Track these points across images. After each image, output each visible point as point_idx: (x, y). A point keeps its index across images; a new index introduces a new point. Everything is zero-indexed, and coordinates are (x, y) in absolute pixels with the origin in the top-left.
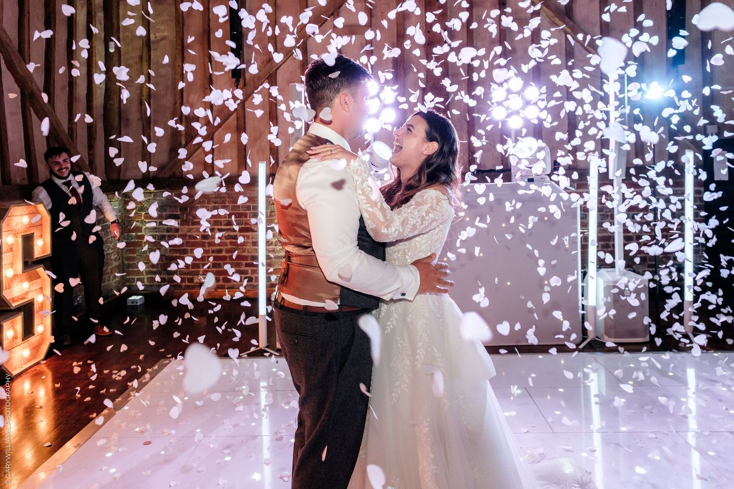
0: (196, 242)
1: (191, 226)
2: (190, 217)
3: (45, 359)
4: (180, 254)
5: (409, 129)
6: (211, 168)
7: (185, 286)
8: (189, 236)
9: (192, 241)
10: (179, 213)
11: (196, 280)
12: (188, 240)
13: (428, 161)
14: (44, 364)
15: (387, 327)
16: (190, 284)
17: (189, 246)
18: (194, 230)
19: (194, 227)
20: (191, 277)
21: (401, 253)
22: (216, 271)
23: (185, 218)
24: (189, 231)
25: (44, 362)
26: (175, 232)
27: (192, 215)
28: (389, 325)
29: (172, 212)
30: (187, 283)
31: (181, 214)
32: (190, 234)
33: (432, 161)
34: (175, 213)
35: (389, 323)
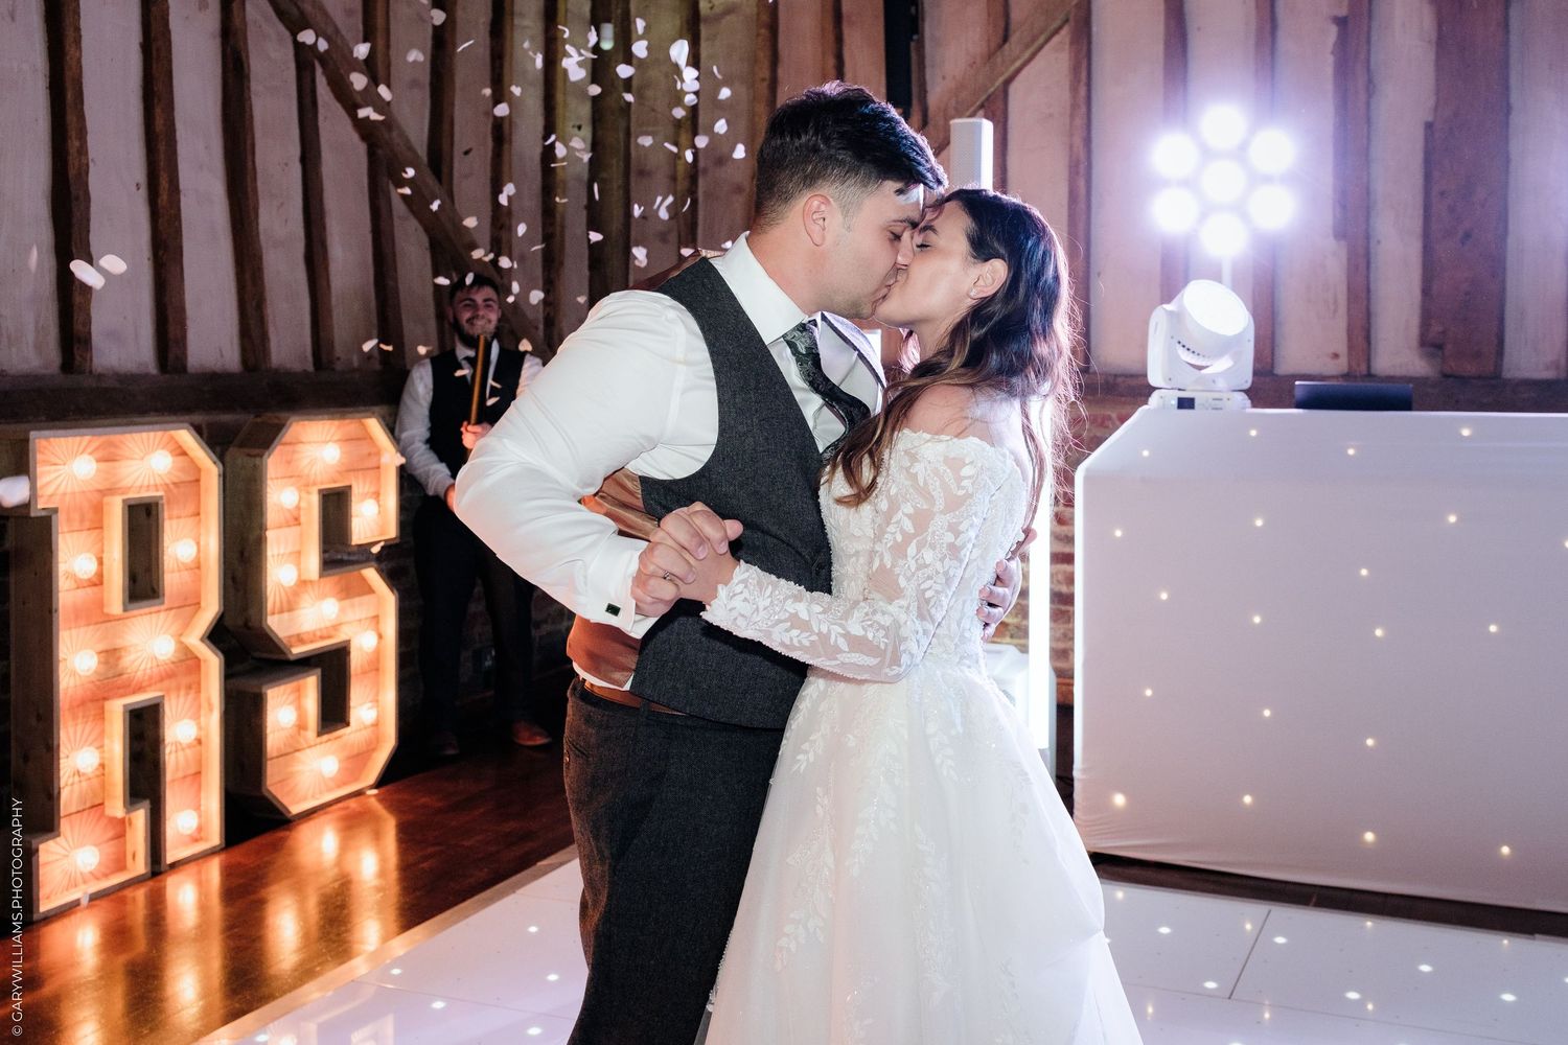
3: (379, 784)
14: (375, 796)
15: (800, 757)
21: (862, 560)
25: (375, 792)
28: (806, 752)
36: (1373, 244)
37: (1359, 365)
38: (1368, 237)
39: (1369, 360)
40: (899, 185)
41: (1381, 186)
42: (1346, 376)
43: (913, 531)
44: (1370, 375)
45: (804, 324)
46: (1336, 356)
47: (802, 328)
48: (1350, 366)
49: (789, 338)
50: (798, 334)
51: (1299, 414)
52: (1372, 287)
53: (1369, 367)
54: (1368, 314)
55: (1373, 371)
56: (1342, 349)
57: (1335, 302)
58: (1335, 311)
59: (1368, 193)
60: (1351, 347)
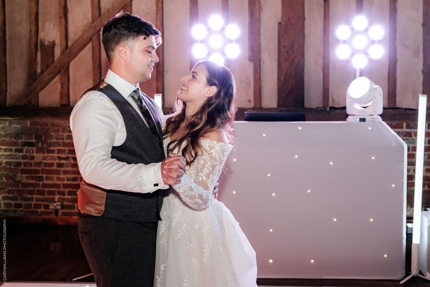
0: (52, 170)
1: (46, 154)
2: (45, 145)
4: (36, 181)
5: (193, 76)
6: (67, 97)
7: (41, 212)
8: (45, 164)
9: (47, 168)
10: (34, 141)
11: (51, 207)
12: (44, 168)
13: (209, 102)
16: (46, 210)
17: (45, 174)
18: (49, 158)
19: (49, 155)
20: (47, 203)
22: (71, 199)
23: (40, 146)
24: (45, 158)
26: (31, 159)
27: (47, 144)
29: (28, 139)
30: (43, 210)
31: (36, 142)
32: (45, 161)
33: (211, 102)
34: (30, 141)
35: (180, 231)
36: (262, 63)
37: (257, 105)
38: (260, 61)
39: (260, 103)
40: (143, 37)
41: (263, 44)
42: (254, 109)
43: (211, 170)
44: (261, 108)
45: (136, 90)
46: (250, 101)
47: (135, 92)
48: (255, 105)
49: (132, 95)
50: (134, 93)
51: (247, 123)
52: (262, 78)
53: (261, 105)
54: (260, 87)
55: (262, 107)
56: (252, 98)
57: (250, 83)
58: (249, 86)
59: (260, 46)
60: (255, 98)
